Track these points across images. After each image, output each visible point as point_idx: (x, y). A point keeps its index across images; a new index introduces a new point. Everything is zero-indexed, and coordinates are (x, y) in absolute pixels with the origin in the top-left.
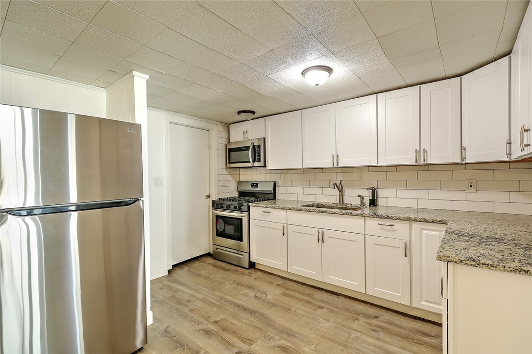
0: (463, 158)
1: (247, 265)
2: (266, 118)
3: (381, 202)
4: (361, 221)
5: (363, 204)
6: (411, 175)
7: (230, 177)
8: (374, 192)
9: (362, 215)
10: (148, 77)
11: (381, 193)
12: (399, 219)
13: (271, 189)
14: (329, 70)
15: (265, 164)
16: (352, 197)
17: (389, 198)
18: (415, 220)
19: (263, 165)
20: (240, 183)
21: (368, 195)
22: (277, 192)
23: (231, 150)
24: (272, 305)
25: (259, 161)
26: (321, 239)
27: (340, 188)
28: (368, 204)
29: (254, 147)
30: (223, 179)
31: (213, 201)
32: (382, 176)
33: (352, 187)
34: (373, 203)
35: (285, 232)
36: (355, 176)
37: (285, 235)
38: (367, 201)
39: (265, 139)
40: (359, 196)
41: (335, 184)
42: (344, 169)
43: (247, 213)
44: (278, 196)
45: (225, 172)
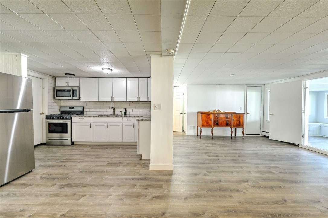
0: (148, 100)
1: (70, 143)
2: (80, 78)
3: (128, 113)
4: (121, 118)
5: (122, 114)
6: (136, 105)
7: (55, 104)
8: (125, 110)
9: (121, 117)
10: (28, 57)
11: (128, 110)
12: (132, 117)
13: (81, 110)
14: (112, 70)
15: (79, 99)
16: (118, 112)
17: (130, 112)
18: (136, 117)
19: (78, 99)
20: (60, 107)
21: (123, 111)
22: (84, 111)
23: (57, 91)
24: (87, 152)
25: (76, 97)
26: (107, 126)
27: (114, 109)
28: (124, 114)
29: (73, 90)
30: (52, 105)
31: (46, 116)
32: (128, 105)
33: (118, 108)
34: (125, 114)
35: (91, 126)
36: (119, 104)
37: (91, 127)
38: (123, 113)
39: (79, 87)
40: (121, 111)
41: (112, 107)
42: (115, 102)
43: (70, 120)
44: (85, 113)
45: (53, 101)
